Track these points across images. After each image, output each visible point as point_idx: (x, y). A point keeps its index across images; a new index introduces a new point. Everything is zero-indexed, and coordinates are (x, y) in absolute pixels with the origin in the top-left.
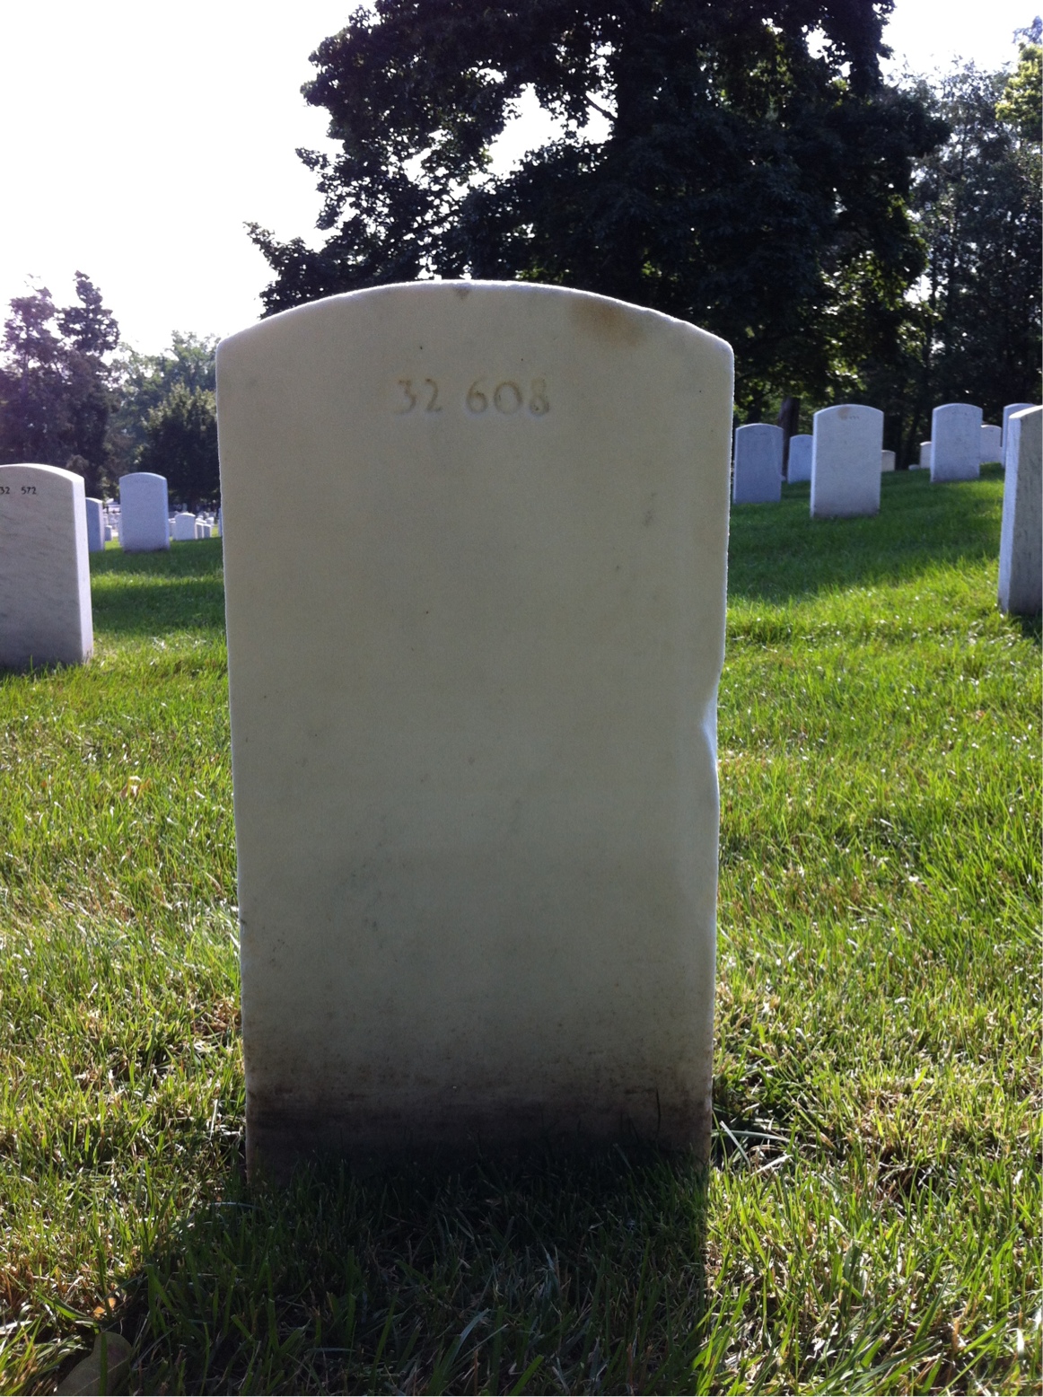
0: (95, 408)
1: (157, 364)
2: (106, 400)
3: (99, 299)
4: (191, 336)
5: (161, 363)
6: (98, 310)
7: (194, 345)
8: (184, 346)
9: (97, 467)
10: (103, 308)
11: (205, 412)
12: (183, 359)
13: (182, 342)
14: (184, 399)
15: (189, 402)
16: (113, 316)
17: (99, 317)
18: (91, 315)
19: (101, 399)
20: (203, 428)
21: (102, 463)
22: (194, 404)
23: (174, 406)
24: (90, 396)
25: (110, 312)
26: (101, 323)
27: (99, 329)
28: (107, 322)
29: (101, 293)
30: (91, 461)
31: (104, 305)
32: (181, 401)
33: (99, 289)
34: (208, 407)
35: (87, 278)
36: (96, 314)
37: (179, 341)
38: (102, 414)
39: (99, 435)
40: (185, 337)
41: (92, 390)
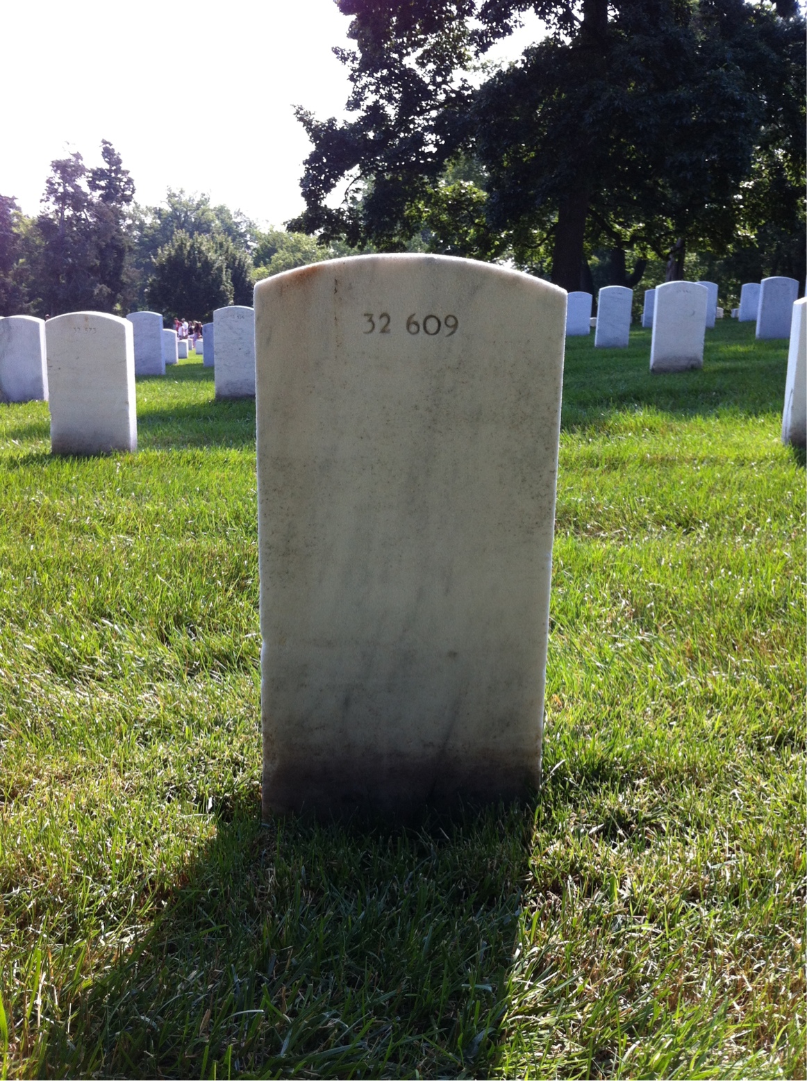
0: (115, 247)
1: (156, 213)
2: (124, 242)
3: (119, 162)
4: (182, 192)
5: (158, 213)
6: (118, 171)
7: (184, 198)
8: (177, 199)
9: (116, 294)
10: (122, 169)
11: (200, 252)
12: (175, 210)
13: (174, 196)
14: (184, 242)
15: (188, 244)
16: (130, 175)
17: (119, 176)
18: (113, 175)
19: (120, 241)
20: (199, 265)
21: (120, 291)
22: (192, 246)
23: (176, 247)
24: (113, 238)
25: (128, 172)
26: (120, 180)
27: (120, 186)
28: (125, 180)
29: (121, 157)
30: (113, 290)
31: (123, 167)
32: (182, 243)
33: (119, 154)
34: (203, 248)
35: (111, 145)
36: (116, 174)
37: (171, 196)
38: (121, 253)
39: (118, 270)
40: (177, 193)
41: (114, 233)
